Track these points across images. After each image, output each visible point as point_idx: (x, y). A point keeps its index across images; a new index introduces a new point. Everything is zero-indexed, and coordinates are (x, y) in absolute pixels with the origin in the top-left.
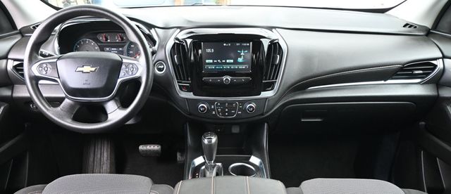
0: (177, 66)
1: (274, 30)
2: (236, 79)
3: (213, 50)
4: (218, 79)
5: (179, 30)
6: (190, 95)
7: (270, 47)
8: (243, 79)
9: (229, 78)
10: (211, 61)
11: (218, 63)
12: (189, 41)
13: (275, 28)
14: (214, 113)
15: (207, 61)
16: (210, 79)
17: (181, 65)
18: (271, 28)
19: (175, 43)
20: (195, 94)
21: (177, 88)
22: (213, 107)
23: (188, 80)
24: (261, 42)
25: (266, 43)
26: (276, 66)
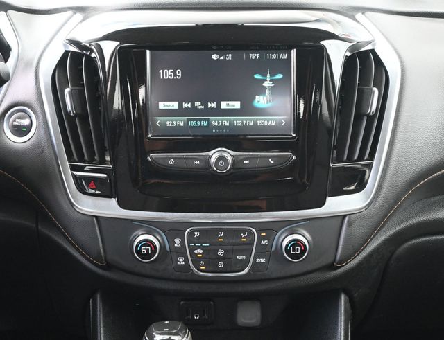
0: (71, 120)
1: (359, 16)
2: (249, 159)
3: (179, 73)
4: (195, 159)
5: (79, 16)
6: (109, 208)
7: (349, 63)
8: (271, 158)
9: (229, 155)
10: (175, 105)
11: (193, 111)
12: (109, 47)
13: (364, 10)
14: (181, 261)
15: (162, 105)
16: (171, 159)
17: (83, 117)
18: (351, 12)
19: (67, 52)
20: (122, 205)
21: (71, 185)
22: (178, 243)
23: (103, 162)
24: (323, 49)
25: (337, 53)
26: (371, 119)
